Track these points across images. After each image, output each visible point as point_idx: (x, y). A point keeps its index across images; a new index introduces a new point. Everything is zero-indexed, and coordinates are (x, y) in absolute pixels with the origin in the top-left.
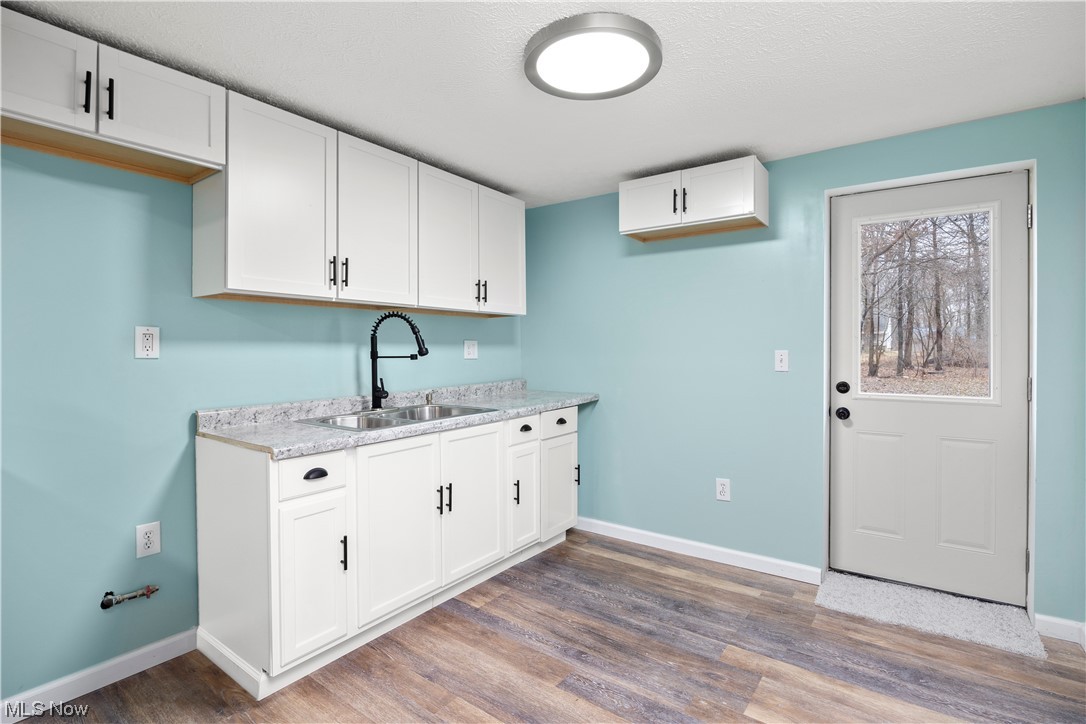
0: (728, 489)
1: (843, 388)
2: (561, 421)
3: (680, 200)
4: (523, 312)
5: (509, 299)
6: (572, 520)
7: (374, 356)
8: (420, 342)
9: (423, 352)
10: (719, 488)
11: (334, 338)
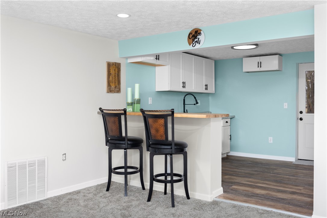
0: (272, 140)
1: (301, 112)
2: (227, 122)
3: (260, 64)
4: (214, 92)
5: (211, 89)
7: (184, 104)
8: (196, 101)
9: (197, 103)
10: (269, 140)
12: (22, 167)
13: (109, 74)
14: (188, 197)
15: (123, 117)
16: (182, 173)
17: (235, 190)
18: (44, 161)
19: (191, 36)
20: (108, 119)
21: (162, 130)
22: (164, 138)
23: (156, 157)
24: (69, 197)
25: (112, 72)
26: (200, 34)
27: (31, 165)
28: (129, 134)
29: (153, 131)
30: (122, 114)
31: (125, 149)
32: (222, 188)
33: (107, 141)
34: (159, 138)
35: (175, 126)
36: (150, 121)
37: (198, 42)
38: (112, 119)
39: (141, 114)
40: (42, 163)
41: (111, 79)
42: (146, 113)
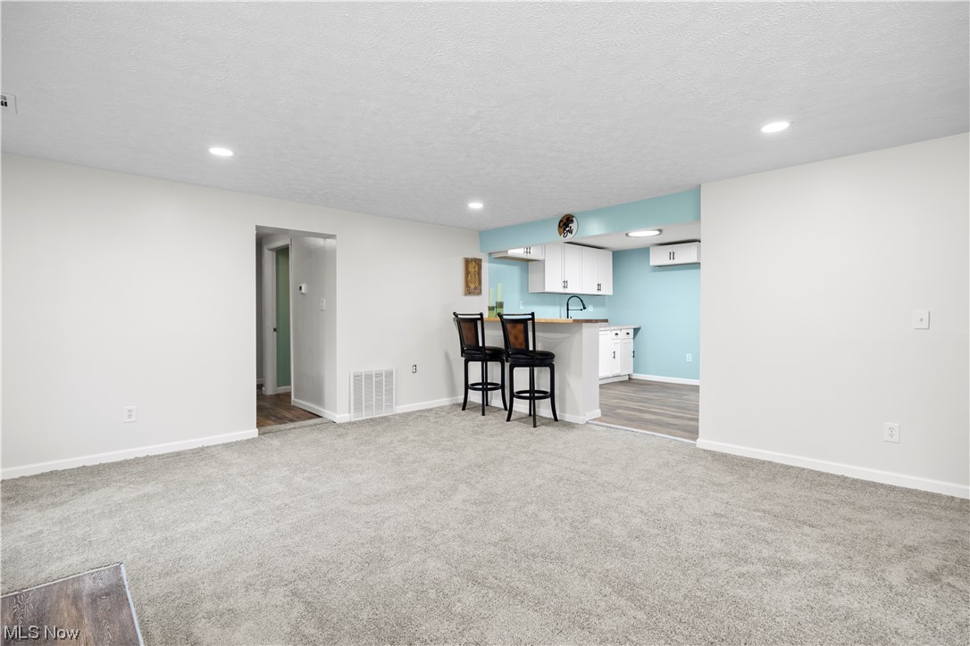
0: (690, 358)
2: (628, 333)
3: (672, 255)
4: (611, 294)
5: (607, 290)
6: (631, 372)
7: (568, 309)
8: (584, 305)
9: (584, 308)
11: (554, 304)
12: (369, 377)
13: (467, 273)
14: (556, 419)
15: (479, 323)
16: (548, 390)
17: (618, 414)
18: (391, 373)
19: (562, 224)
20: (462, 325)
21: (521, 337)
22: (524, 347)
23: (516, 370)
24: (420, 414)
25: (471, 269)
26: (572, 221)
27: (378, 375)
28: (487, 344)
29: (511, 339)
30: (478, 319)
31: (482, 361)
32: (599, 410)
33: (463, 351)
34: (519, 347)
35: (536, 333)
36: (509, 326)
37: (571, 232)
38: (467, 325)
39: (498, 319)
40: (389, 374)
41: (469, 278)
42: (505, 317)
